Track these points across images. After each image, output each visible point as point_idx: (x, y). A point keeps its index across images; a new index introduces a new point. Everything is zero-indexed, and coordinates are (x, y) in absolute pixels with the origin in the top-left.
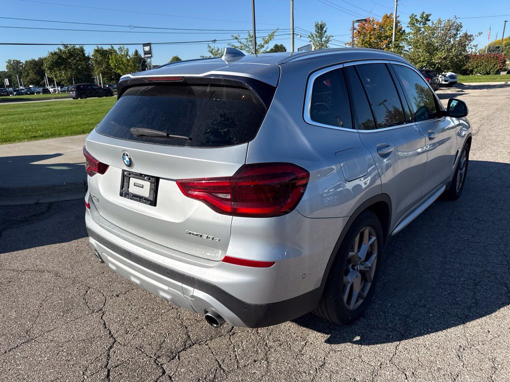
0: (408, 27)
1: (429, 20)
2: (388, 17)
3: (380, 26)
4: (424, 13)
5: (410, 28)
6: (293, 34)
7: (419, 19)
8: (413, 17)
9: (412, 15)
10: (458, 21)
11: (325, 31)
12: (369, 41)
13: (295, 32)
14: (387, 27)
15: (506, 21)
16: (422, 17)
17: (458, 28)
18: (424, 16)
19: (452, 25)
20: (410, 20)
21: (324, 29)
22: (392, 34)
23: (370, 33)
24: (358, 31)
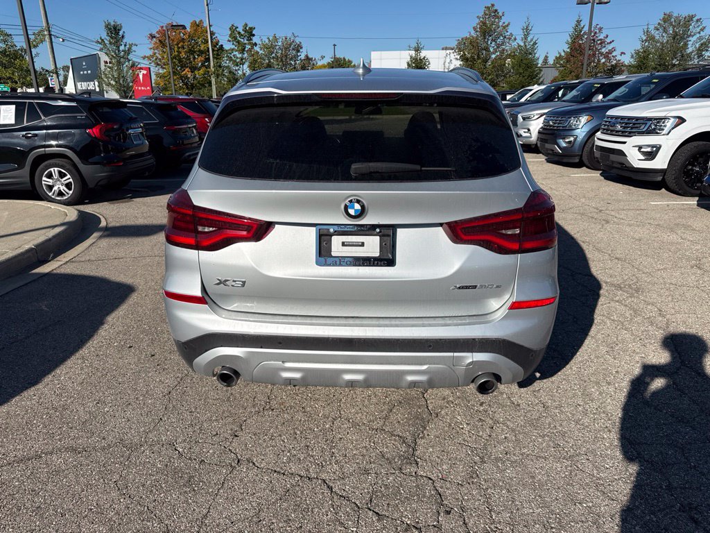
0: (229, 41)
1: (254, 35)
2: (198, 26)
3: (189, 36)
4: (246, 25)
5: (231, 43)
6: (50, 35)
7: (242, 33)
8: (233, 29)
9: (233, 25)
10: (297, 40)
11: (123, 36)
12: (178, 55)
13: (52, 33)
14: (199, 38)
15: (335, 45)
16: (245, 30)
17: (298, 48)
18: (247, 28)
19: (290, 45)
20: (230, 33)
21: (121, 33)
22: (208, 48)
23: (177, 45)
24: (160, 41)
